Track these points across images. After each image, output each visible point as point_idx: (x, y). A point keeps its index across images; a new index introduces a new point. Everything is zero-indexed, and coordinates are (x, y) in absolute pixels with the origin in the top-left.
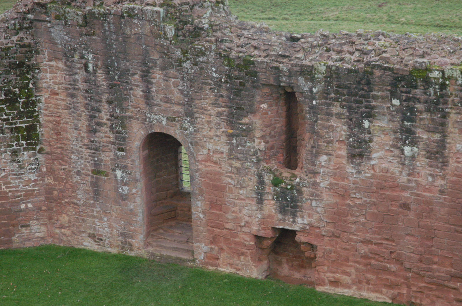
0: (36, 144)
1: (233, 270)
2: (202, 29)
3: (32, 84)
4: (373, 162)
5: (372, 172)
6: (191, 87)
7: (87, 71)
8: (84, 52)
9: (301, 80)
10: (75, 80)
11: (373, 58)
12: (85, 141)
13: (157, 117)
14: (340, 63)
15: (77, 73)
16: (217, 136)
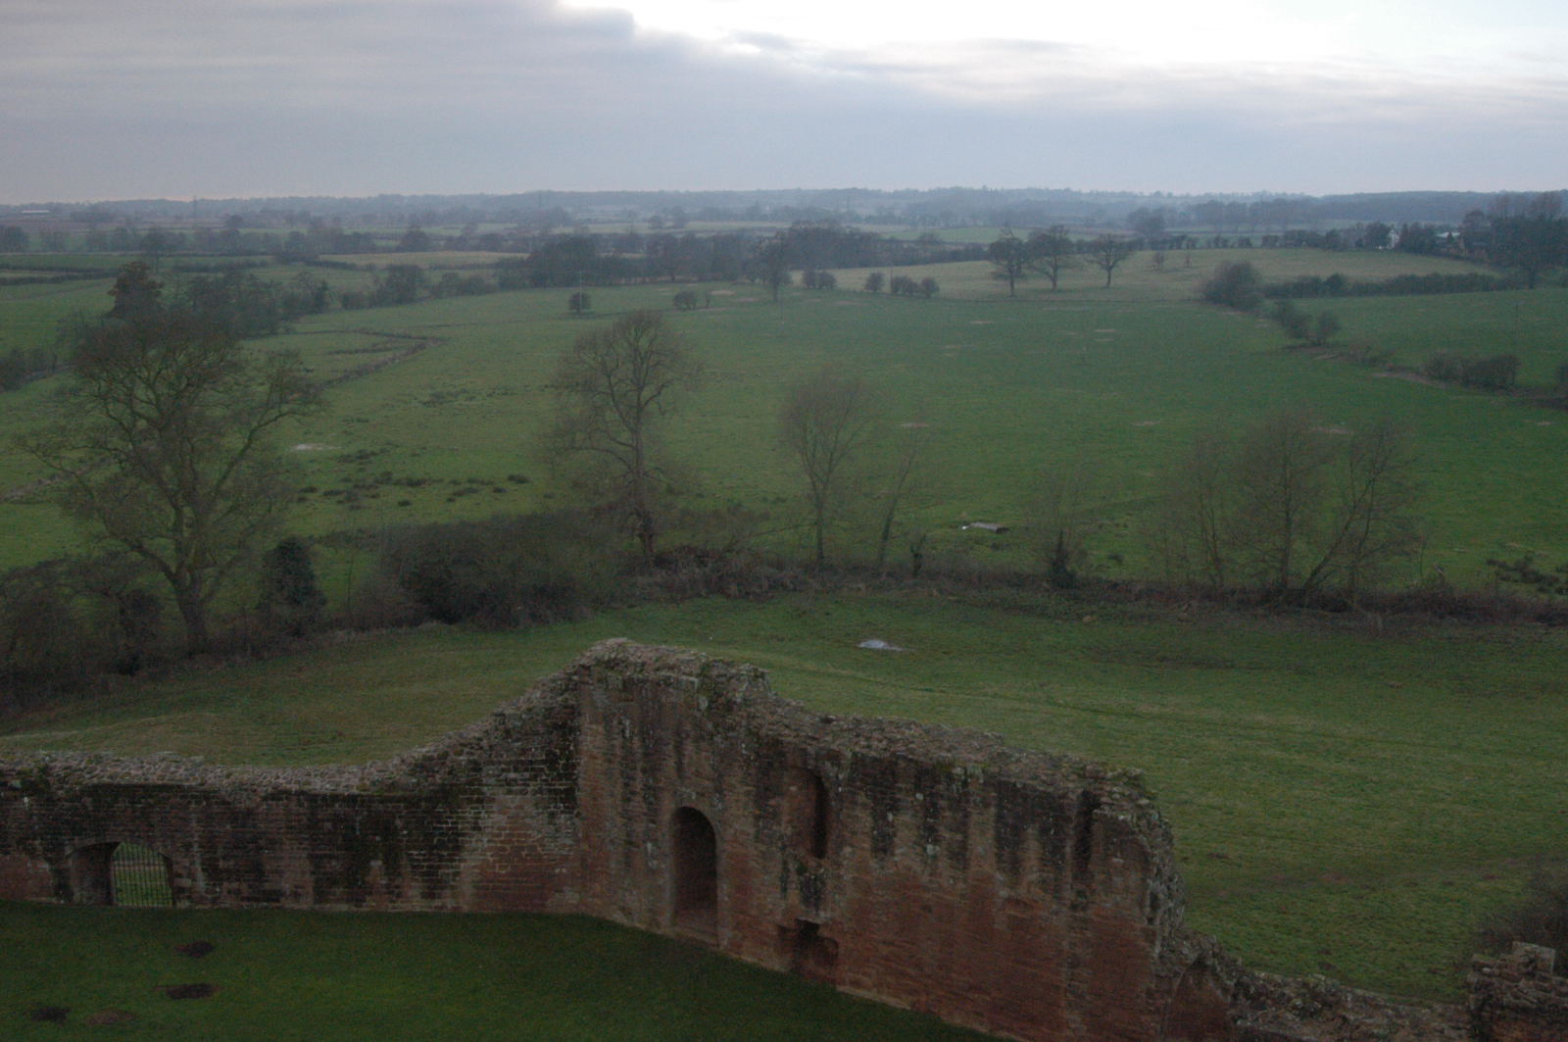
0: (574, 808)
1: (756, 960)
2: (735, 703)
3: (575, 746)
4: (896, 859)
5: (894, 868)
6: (722, 761)
7: (624, 737)
8: (622, 718)
9: (828, 764)
10: (613, 746)
11: (900, 748)
12: (620, 810)
13: (688, 791)
14: (867, 750)
15: (615, 739)
16: (744, 816)
